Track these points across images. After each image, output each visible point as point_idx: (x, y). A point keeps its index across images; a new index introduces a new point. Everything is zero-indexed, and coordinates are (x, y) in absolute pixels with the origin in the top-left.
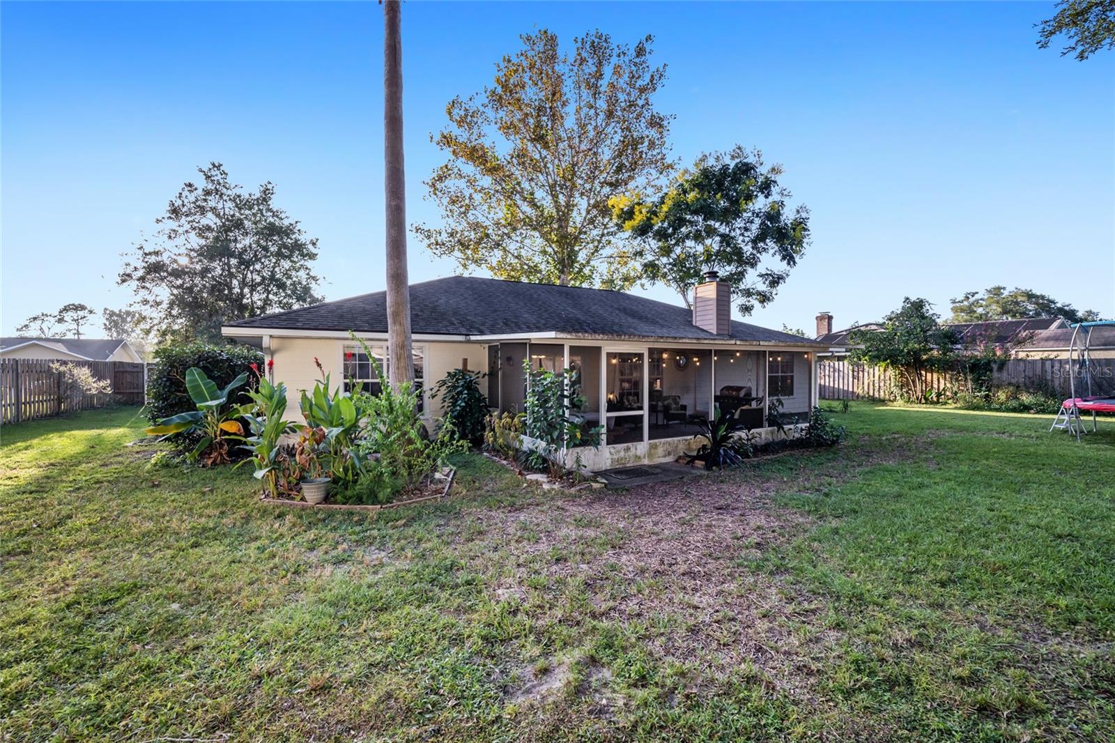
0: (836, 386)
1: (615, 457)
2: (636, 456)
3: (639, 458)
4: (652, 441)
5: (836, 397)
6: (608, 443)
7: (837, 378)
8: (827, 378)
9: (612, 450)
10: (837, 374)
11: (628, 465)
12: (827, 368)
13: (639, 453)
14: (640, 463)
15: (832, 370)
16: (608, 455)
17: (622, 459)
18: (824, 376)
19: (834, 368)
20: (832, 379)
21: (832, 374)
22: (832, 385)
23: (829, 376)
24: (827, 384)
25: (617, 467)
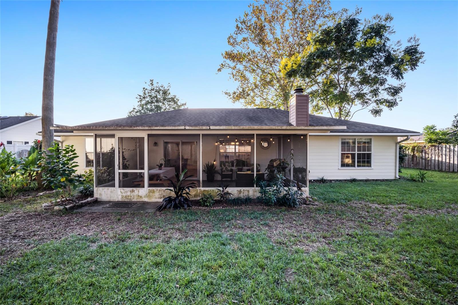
0: (452, 162)
1: (124, 195)
2: (138, 196)
3: (141, 197)
4: (151, 188)
5: (451, 170)
6: (119, 187)
7: (452, 157)
8: (444, 156)
9: (122, 191)
10: (452, 154)
11: (133, 200)
12: (444, 149)
13: (140, 194)
14: (141, 200)
15: (448, 150)
16: (120, 193)
17: (128, 196)
18: (442, 155)
19: (450, 149)
20: (448, 157)
21: (448, 153)
22: (448, 161)
23: (446, 155)
24: (444, 160)
25: (126, 200)
